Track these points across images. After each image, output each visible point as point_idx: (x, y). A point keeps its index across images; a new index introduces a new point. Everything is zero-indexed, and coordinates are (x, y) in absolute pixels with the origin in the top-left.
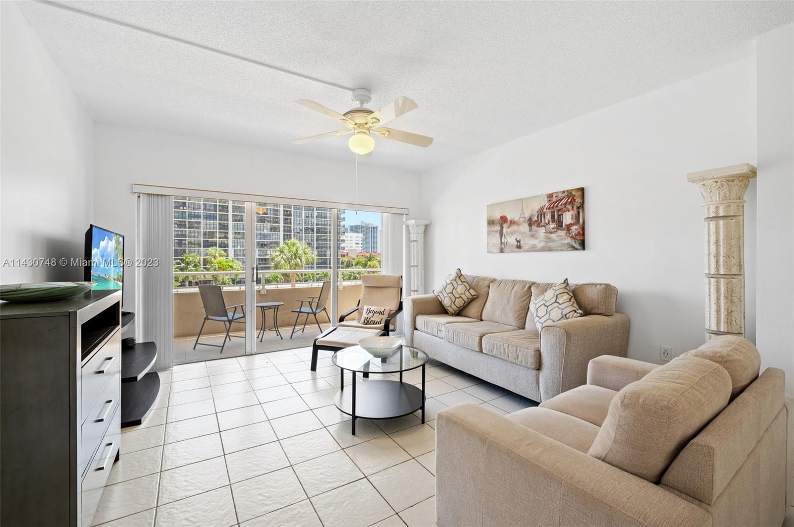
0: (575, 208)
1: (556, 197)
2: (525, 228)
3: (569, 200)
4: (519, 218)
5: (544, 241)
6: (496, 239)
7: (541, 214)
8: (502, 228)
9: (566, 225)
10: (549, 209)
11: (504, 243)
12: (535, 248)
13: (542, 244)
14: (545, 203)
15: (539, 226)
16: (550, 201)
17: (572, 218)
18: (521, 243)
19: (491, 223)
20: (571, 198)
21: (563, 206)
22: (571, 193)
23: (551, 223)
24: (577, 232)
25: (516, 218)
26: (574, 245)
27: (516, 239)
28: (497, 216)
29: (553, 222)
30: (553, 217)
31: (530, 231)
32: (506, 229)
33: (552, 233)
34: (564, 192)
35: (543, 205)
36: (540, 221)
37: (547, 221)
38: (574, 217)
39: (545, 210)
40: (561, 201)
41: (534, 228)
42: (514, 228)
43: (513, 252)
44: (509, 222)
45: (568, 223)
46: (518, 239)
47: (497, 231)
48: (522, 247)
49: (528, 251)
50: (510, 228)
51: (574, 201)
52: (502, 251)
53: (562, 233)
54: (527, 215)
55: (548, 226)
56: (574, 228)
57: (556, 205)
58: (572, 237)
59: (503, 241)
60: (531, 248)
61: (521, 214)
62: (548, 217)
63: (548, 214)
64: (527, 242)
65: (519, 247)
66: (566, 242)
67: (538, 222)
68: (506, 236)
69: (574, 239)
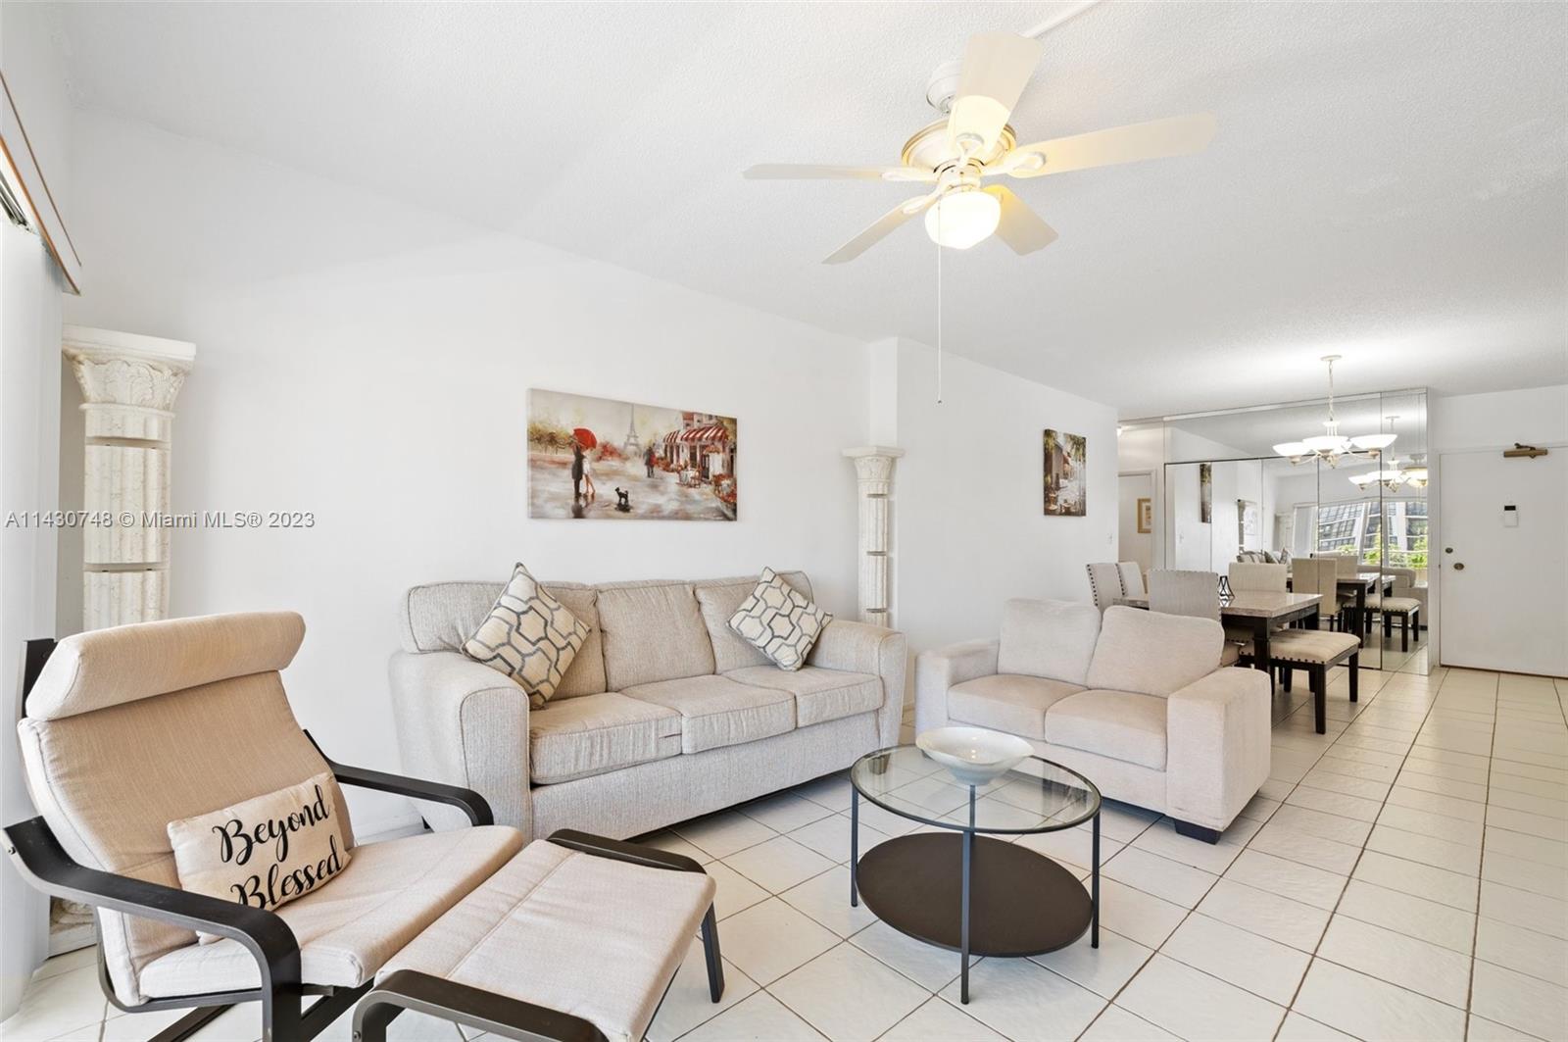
0: (727, 450)
1: (698, 421)
2: (638, 468)
3: (719, 434)
4: (626, 444)
5: (678, 500)
6: (563, 483)
7: (672, 447)
8: (580, 458)
9: (714, 476)
10: (686, 439)
11: (586, 496)
12: (659, 512)
13: (673, 506)
14: (679, 426)
15: (667, 468)
16: (688, 425)
17: (723, 466)
18: (629, 498)
19: (542, 438)
20: (721, 431)
21: (709, 442)
22: (722, 422)
23: (689, 468)
24: (729, 490)
25: (618, 441)
26: (726, 512)
27: (617, 490)
28: (566, 423)
29: (693, 466)
30: (693, 456)
31: (649, 476)
32: (590, 463)
33: (691, 487)
34: (711, 417)
35: (676, 430)
36: (669, 460)
37: (682, 463)
38: (726, 465)
39: (678, 441)
40: (706, 432)
41: (657, 470)
42: (613, 463)
43: (608, 517)
44: (598, 448)
45: (717, 473)
46: (622, 491)
47: (563, 464)
48: (632, 507)
49: (644, 517)
50: (602, 462)
51: (727, 437)
52: (578, 514)
53: (708, 489)
54: (644, 441)
55: (684, 473)
56: (725, 483)
57: (698, 436)
58: (722, 498)
59: (583, 489)
60: (652, 512)
61: (629, 437)
62: (685, 456)
63: (685, 450)
64: (641, 500)
65: (624, 508)
66: (714, 505)
67: (665, 461)
68: (591, 478)
69: (725, 501)
